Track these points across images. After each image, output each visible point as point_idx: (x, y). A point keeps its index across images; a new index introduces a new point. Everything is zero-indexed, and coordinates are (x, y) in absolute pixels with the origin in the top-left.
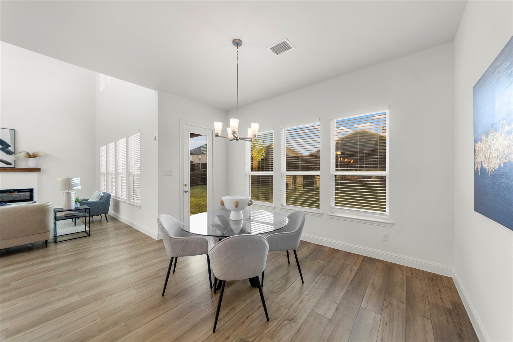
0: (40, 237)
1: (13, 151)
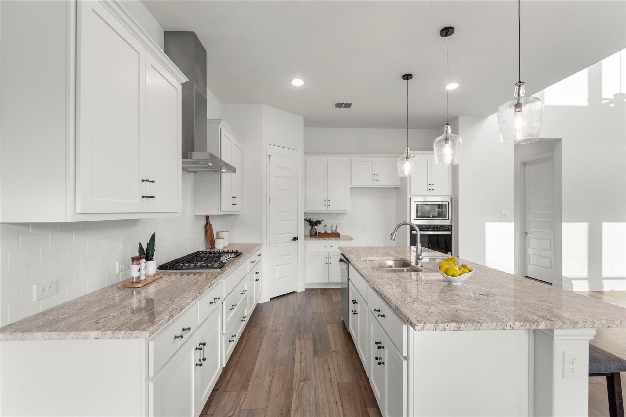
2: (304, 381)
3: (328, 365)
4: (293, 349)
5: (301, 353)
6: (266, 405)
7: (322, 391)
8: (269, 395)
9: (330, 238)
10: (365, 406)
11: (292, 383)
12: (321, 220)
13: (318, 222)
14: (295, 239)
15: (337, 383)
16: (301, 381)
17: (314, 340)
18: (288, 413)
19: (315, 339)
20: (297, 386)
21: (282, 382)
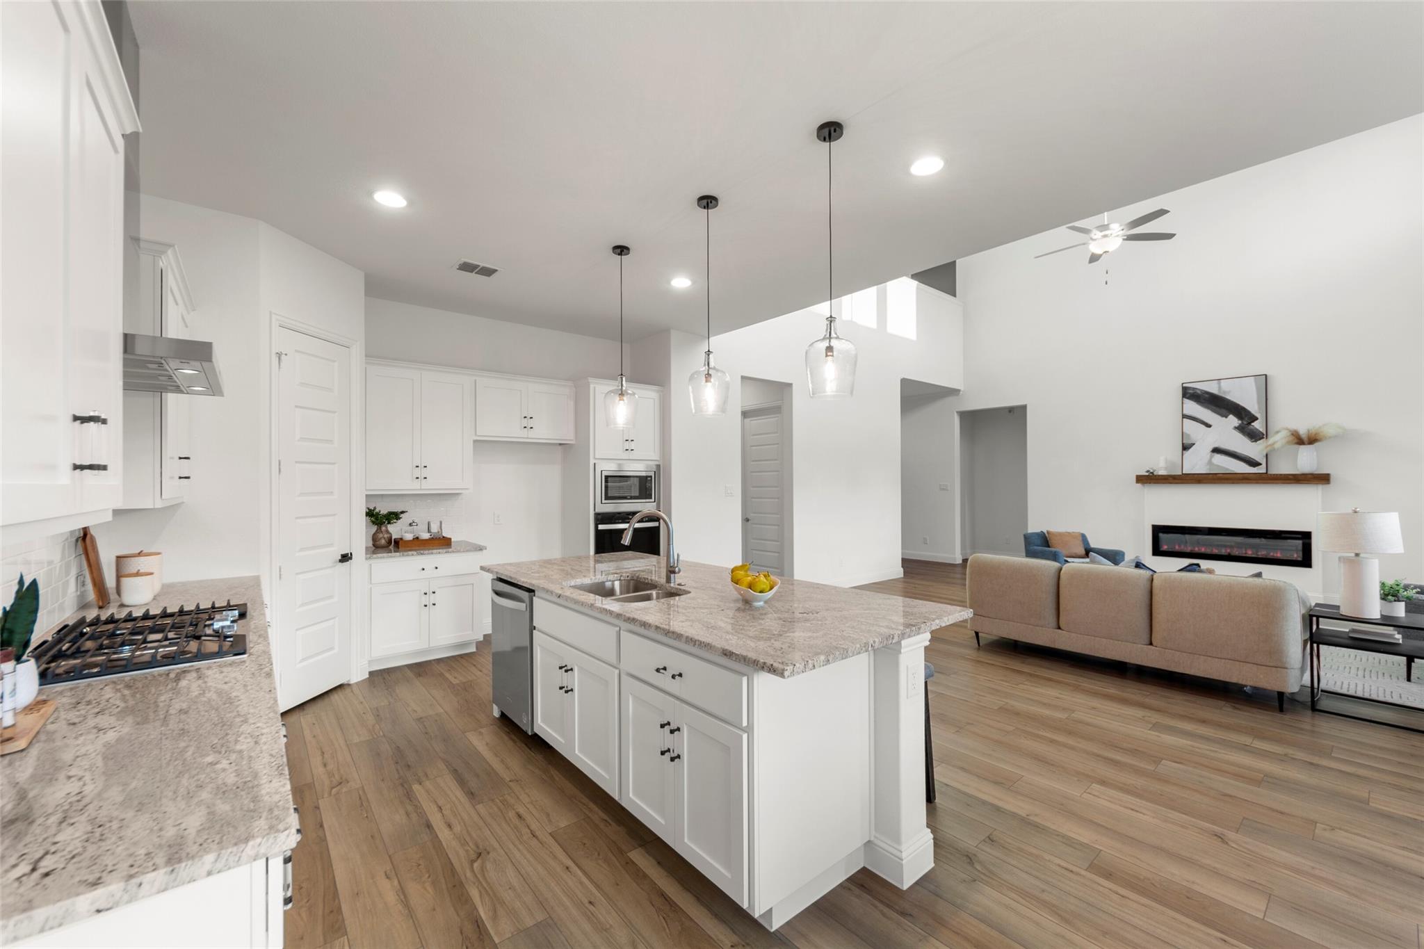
0: (1262, 676)
1: (1262, 430)
2: (478, 858)
3: (514, 809)
4: (416, 806)
5: (440, 808)
6: (418, 940)
7: (527, 861)
8: (412, 917)
9: (433, 549)
10: (621, 852)
11: (453, 872)
12: (400, 511)
13: (394, 516)
14: (345, 558)
15: (550, 834)
16: (472, 862)
17: (455, 772)
18: (480, 931)
19: (456, 770)
20: (469, 874)
21: (430, 880)
